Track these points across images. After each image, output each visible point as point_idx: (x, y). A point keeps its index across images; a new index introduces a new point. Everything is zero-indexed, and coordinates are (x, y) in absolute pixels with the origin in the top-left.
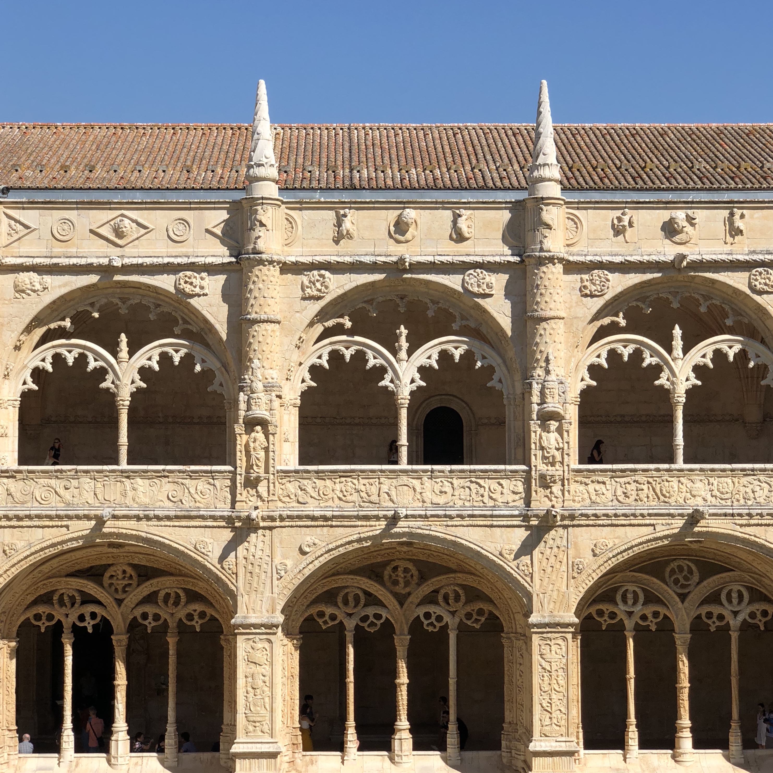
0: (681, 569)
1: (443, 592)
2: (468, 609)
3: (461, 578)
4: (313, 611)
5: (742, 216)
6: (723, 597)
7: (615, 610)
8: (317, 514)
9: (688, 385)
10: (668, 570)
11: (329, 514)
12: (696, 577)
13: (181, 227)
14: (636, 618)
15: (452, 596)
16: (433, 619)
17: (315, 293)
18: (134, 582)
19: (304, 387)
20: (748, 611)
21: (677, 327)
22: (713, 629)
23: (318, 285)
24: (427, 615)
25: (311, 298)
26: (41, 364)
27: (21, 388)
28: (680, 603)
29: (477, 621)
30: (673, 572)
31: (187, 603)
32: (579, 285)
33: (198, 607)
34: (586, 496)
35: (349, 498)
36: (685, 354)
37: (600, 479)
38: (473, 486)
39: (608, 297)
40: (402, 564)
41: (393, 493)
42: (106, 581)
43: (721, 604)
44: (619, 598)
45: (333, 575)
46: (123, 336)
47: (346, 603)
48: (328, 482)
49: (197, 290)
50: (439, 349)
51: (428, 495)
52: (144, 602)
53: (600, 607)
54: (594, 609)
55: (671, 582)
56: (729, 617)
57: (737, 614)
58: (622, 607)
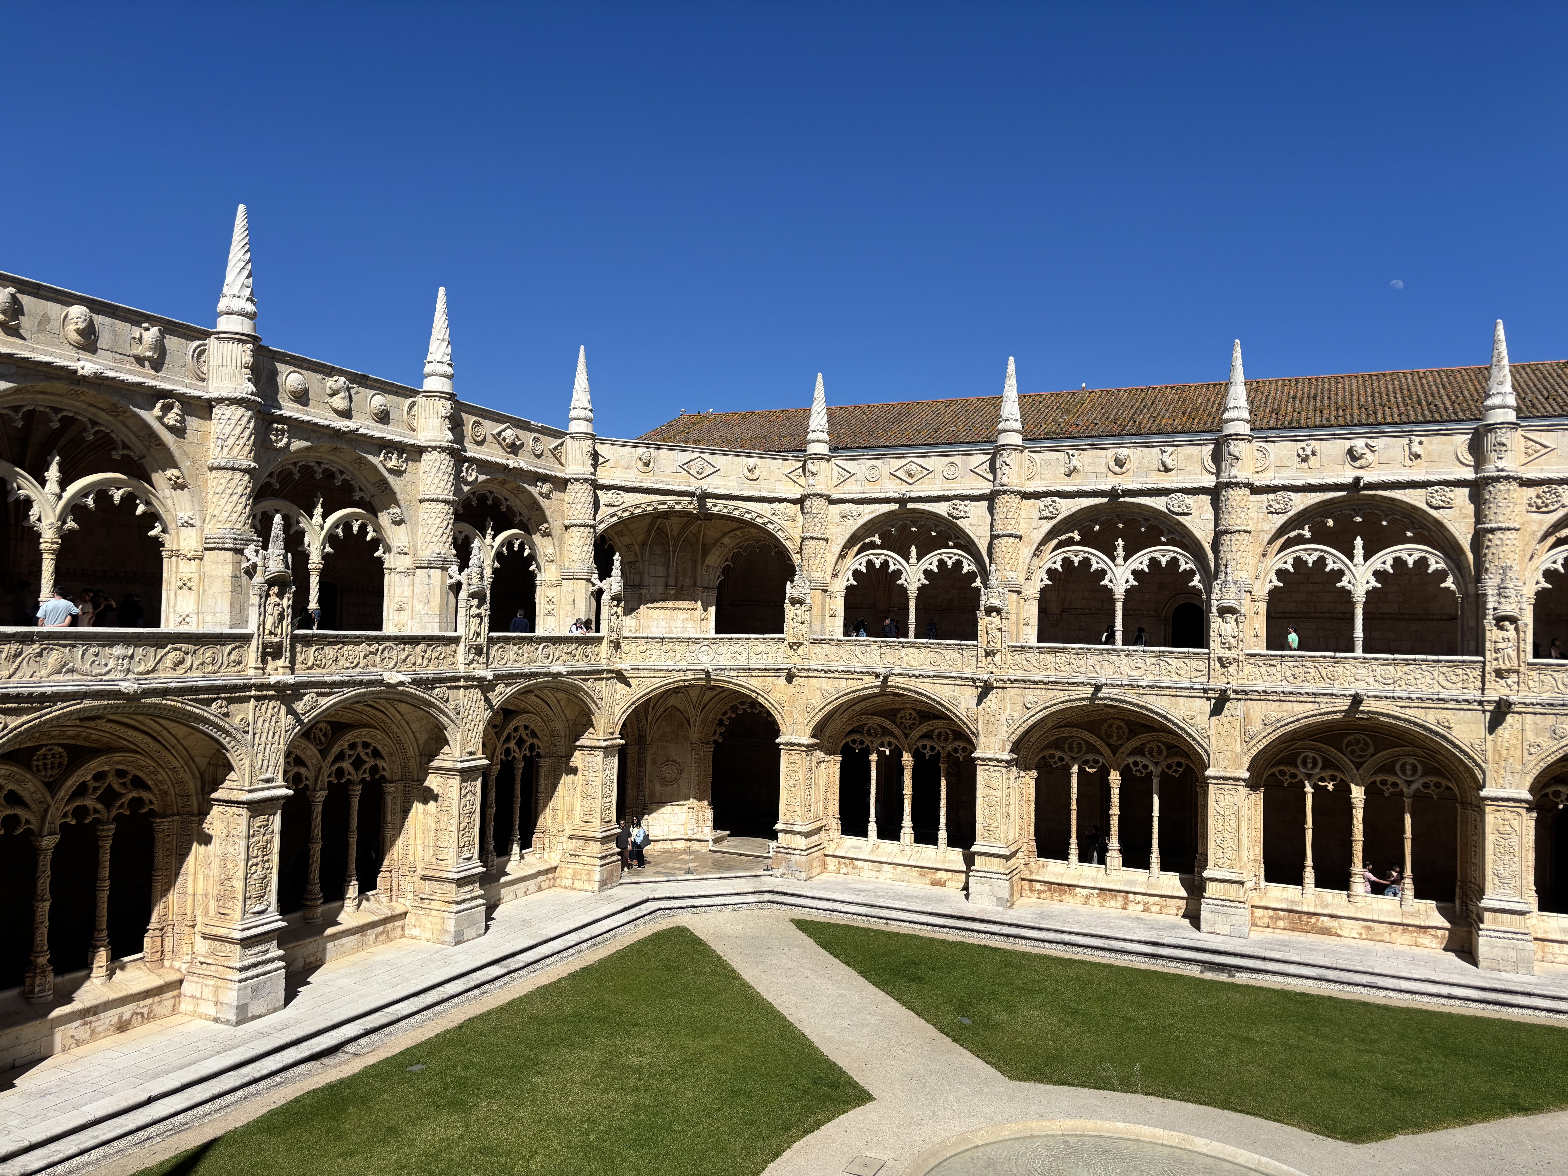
0: (1358, 742)
1: (1148, 746)
2: (1169, 761)
3: (1163, 736)
4: (1046, 753)
5: (1421, 443)
6: (1398, 767)
7: (1296, 771)
8: (1037, 679)
9: (1369, 587)
10: (1345, 741)
11: (1045, 680)
12: (1371, 750)
13: (952, 468)
14: (1315, 779)
15: (1155, 749)
16: (1140, 767)
17: (1049, 515)
18: (917, 722)
19: (1042, 585)
20: (1421, 782)
21: (1359, 538)
22: (1387, 794)
23: (1051, 508)
24: (1136, 764)
25: (1046, 518)
26: (859, 567)
27: (845, 583)
28: (1355, 771)
29: (1175, 771)
30: (1349, 744)
31: (954, 740)
32: (1266, 504)
33: (962, 744)
34: (1258, 676)
35: (1063, 669)
36: (1365, 561)
37: (1272, 662)
38: (1162, 663)
39: (1290, 514)
40: (1116, 723)
41: (1097, 667)
42: (898, 721)
43: (1396, 774)
44: (1299, 761)
45: (1061, 727)
46: (913, 548)
47: (1071, 748)
48: (1047, 655)
49: (962, 514)
50: (1149, 556)
51: (1125, 669)
52: (924, 736)
53: (1282, 768)
54: (1276, 770)
55: (1347, 752)
56: (1402, 786)
57: (1410, 783)
58: (1302, 770)
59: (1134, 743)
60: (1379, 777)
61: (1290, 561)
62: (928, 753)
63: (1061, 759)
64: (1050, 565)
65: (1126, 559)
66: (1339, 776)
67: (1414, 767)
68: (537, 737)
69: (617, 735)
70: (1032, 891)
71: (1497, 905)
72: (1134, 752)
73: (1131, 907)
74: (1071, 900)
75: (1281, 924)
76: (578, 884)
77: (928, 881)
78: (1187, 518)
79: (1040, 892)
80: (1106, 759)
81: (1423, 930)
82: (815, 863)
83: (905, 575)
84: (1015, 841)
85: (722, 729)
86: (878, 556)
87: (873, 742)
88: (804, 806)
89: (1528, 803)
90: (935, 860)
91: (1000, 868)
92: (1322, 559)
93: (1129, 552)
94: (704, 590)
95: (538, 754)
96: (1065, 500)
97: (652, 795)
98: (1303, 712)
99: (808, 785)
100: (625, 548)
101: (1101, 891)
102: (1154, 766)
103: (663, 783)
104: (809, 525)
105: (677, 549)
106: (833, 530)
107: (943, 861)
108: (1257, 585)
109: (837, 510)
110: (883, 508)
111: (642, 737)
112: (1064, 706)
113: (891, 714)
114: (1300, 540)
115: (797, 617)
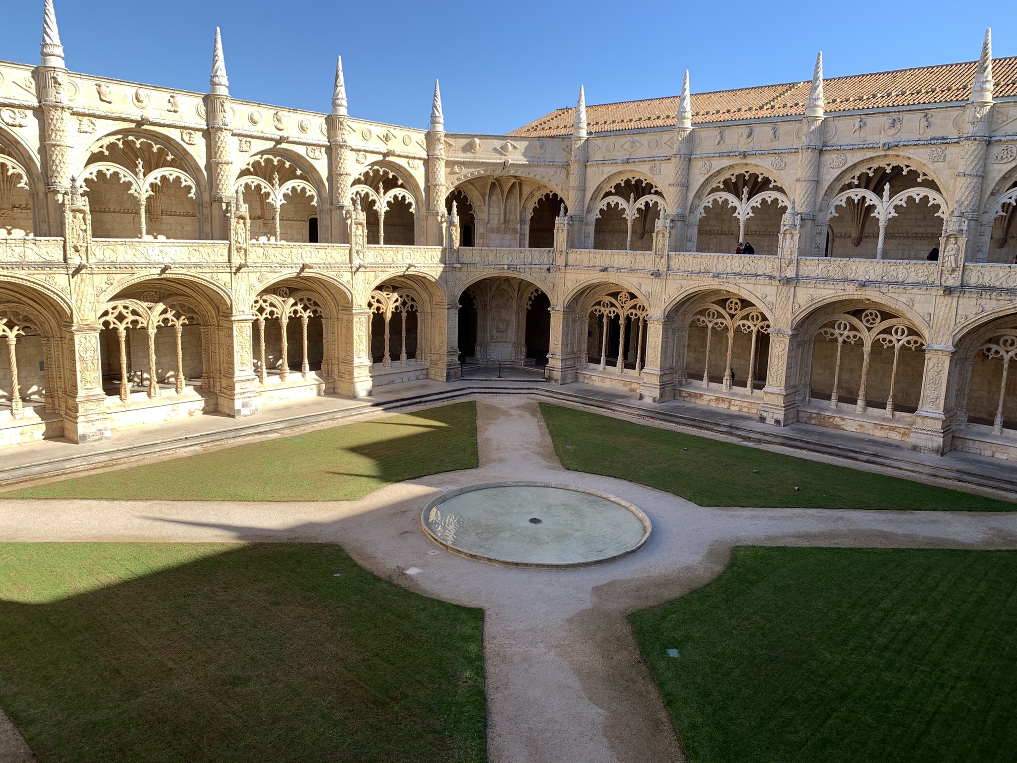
0: (871, 314)
1: (751, 315)
2: (762, 324)
4: (695, 318)
6: (893, 331)
7: (833, 332)
9: (890, 216)
12: (879, 319)
13: (653, 143)
14: (844, 337)
16: (746, 327)
18: (629, 299)
19: (701, 217)
20: (906, 340)
21: (887, 184)
22: (885, 347)
23: (704, 168)
24: (744, 325)
25: (702, 174)
26: (603, 207)
27: (595, 217)
28: (868, 332)
29: (765, 330)
30: (866, 316)
39: (843, 169)
40: (735, 300)
42: (619, 299)
43: (891, 335)
44: (836, 326)
45: (703, 303)
46: (632, 194)
47: (709, 315)
48: (690, 259)
49: (656, 172)
50: (761, 198)
52: (632, 308)
53: (826, 329)
54: (822, 331)
55: (864, 321)
56: (895, 342)
57: (899, 341)
58: (837, 331)
59: (744, 312)
60: (882, 336)
61: (844, 199)
62: (633, 317)
63: (704, 322)
64: (706, 204)
65: (748, 199)
66: (859, 335)
67: (903, 331)
68: (415, 301)
69: (457, 301)
70: (680, 396)
71: (925, 414)
72: (743, 318)
73: (732, 408)
74: (701, 402)
75: (813, 421)
76: (437, 378)
78: (782, 172)
79: (685, 397)
80: (728, 322)
81: (892, 429)
82: (569, 376)
83: (627, 211)
84: (671, 368)
85: (531, 302)
86: (613, 200)
87: (605, 311)
88: (562, 344)
89: (953, 353)
90: (633, 377)
91: (656, 381)
92: (864, 198)
93: (751, 195)
94: (522, 221)
95: (416, 311)
96: (713, 162)
97: (492, 337)
98: (827, 294)
99: (565, 334)
100: (474, 196)
101: (717, 399)
102: (754, 327)
103: (498, 331)
104: (573, 181)
105: (505, 197)
106: (588, 184)
107: (636, 378)
108: (820, 216)
109: (590, 171)
110: (614, 169)
111: (486, 305)
112: (696, 290)
113: (615, 295)
114: (850, 186)
115: (560, 236)
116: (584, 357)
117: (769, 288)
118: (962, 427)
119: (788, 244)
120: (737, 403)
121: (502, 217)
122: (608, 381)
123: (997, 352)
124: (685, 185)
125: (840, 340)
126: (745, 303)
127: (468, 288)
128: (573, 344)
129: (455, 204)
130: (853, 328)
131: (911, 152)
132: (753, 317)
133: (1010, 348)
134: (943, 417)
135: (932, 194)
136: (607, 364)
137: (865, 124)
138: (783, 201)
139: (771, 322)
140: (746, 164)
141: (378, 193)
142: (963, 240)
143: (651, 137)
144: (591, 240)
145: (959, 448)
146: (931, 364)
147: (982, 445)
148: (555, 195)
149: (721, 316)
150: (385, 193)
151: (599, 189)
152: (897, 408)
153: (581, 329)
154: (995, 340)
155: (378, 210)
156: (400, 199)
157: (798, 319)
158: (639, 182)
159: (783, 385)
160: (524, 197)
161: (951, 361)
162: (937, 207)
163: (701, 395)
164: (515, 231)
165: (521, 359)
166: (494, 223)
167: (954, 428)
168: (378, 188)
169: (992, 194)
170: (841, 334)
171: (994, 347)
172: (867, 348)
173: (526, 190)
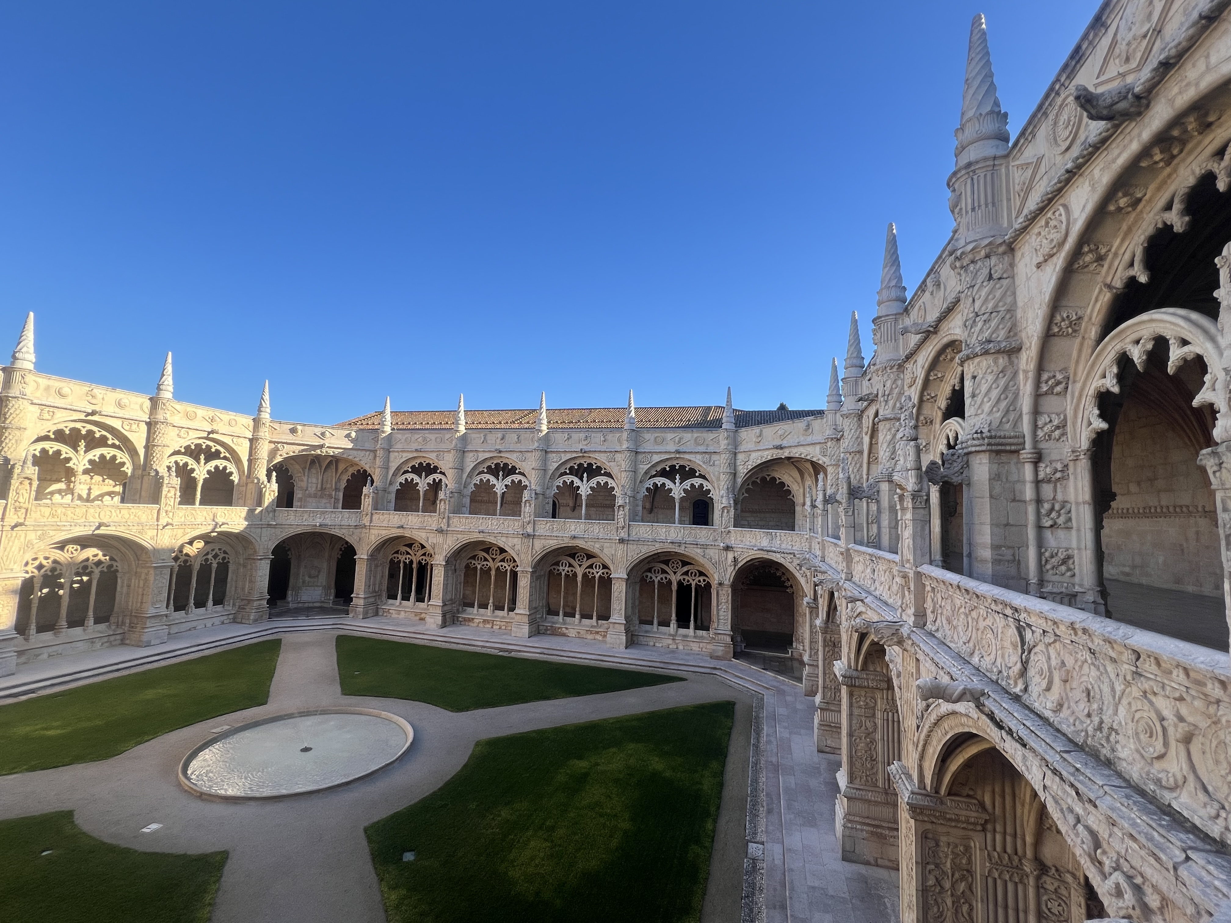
2: (513, 565)
8: (458, 530)
9: (588, 493)
11: (462, 530)
13: (438, 439)
14: (565, 572)
15: (509, 560)
16: (503, 567)
19: (472, 490)
21: (585, 474)
25: (472, 461)
26: (401, 481)
27: (396, 488)
32: (551, 458)
35: (467, 525)
36: (587, 483)
37: (543, 523)
39: (560, 462)
40: (495, 549)
41: (480, 524)
42: (411, 548)
46: (423, 473)
47: (478, 559)
50: (511, 479)
52: (423, 555)
53: (554, 567)
54: (552, 568)
55: (577, 560)
56: (595, 573)
57: (598, 573)
58: (561, 568)
59: (501, 557)
60: (588, 570)
61: (562, 482)
62: (424, 562)
63: (474, 564)
64: (475, 482)
65: (503, 480)
66: (574, 570)
67: (600, 566)
68: (227, 554)
69: (270, 553)
71: (614, 621)
72: (501, 561)
73: (495, 627)
74: (472, 625)
75: (548, 632)
76: (244, 621)
77: (418, 618)
78: (523, 463)
79: (461, 621)
80: (491, 564)
81: (597, 633)
82: (370, 611)
83: (420, 485)
84: (451, 600)
85: (341, 552)
86: (410, 476)
87: (402, 558)
88: (365, 586)
89: (627, 580)
90: (423, 609)
91: (439, 611)
92: (572, 481)
93: (505, 477)
94: (337, 489)
95: (229, 562)
96: (480, 455)
97: (304, 582)
98: (553, 544)
99: (368, 577)
100: (295, 470)
101: (484, 621)
102: (507, 566)
103: (310, 577)
104: (378, 462)
105: (323, 471)
106: (390, 464)
107: (425, 609)
108: (548, 492)
109: (392, 455)
110: (411, 455)
111: (300, 555)
112: (468, 541)
113: (410, 546)
114: (565, 473)
115: (367, 502)
116: (384, 594)
117: (516, 539)
118: (637, 628)
119: (528, 510)
120: (498, 623)
121: (319, 486)
122: (402, 613)
123: (651, 578)
124: (460, 469)
125: (563, 574)
126: (502, 551)
127: (283, 542)
128: (374, 585)
129: (274, 474)
130: (570, 565)
131: (596, 455)
132: (507, 560)
133: (657, 575)
134: (625, 622)
135: (610, 481)
136: (403, 599)
137: (571, 437)
138: (525, 482)
139: (518, 563)
140: (501, 457)
141: (199, 463)
142: (627, 508)
143: (437, 435)
144: (393, 504)
145: (636, 642)
146: (616, 588)
147: (648, 639)
148: (365, 471)
149: (486, 560)
150: (205, 464)
151: (398, 469)
152: (600, 618)
153: (383, 573)
154: (649, 570)
155: (197, 476)
156: (221, 468)
157: (536, 560)
158: (429, 465)
159: (527, 607)
160: (340, 471)
161: (626, 584)
162: (613, 489)
163: (473, 619)
164: (330, 496)
165: (329, 599)
166: (312, 490)
167: (632, 629)
168: (200, 459)
169: (640, 482)
170: (564, 570)
171: (649, 575)
172: (579, 578)
173: (341, 467)
